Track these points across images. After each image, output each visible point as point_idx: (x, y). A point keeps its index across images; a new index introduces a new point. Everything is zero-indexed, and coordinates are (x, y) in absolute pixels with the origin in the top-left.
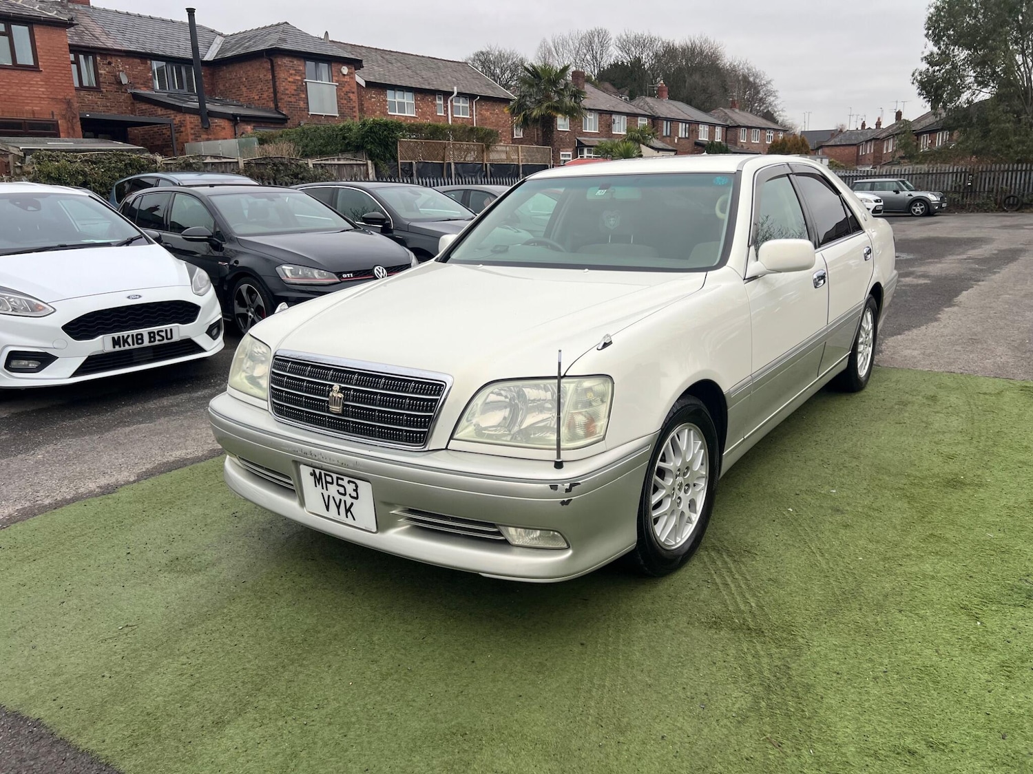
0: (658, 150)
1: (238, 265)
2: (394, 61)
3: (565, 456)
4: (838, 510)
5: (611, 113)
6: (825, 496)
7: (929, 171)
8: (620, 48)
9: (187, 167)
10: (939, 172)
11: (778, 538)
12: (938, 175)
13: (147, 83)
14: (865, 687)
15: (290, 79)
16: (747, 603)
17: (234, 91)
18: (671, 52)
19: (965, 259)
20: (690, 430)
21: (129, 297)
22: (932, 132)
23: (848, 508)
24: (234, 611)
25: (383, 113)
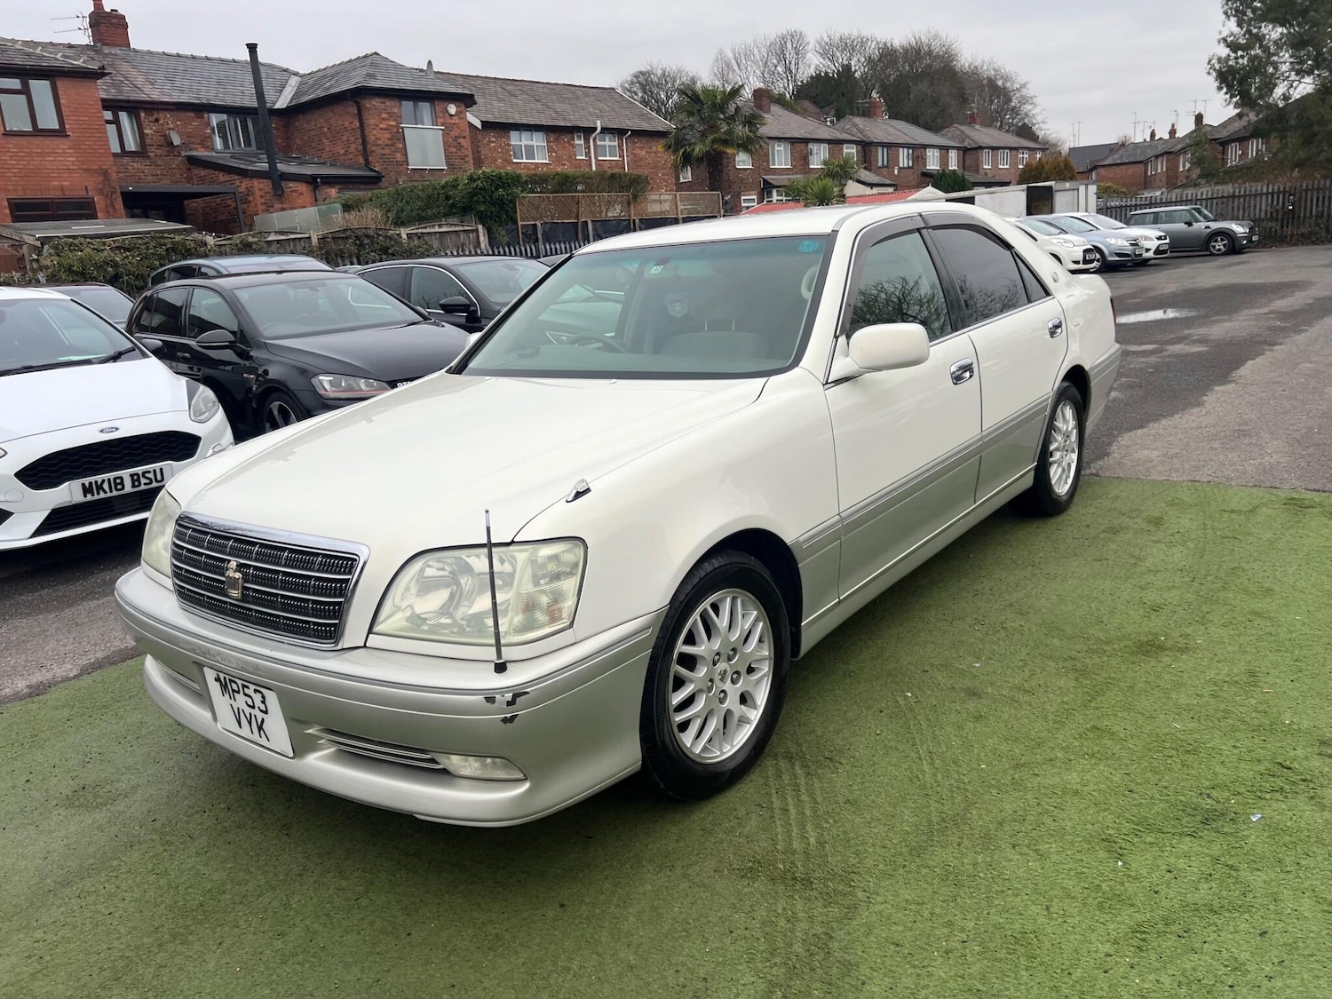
0: (872, 185)
1: (269, 377)
2: (518, 92)
4: (975, 694)
5: (806, 141)
6: (962, 673)
7: (1234, 192)
8: (821, 54)
9: (246, 249)
10: (1247, 193)
11: (878, 738)
12: (1247, 198)
13: (206, 142)
14: (929, 965)
15: (382, 126)
16: (804, 838)
17: (314, 145)
18: (888, 55)
19: (1266, 314)
20: (735, 598)
21: (102, 431)
22: (1242, 139)
23: (990, 690)
24: (126, 863)
25: (506, 161)
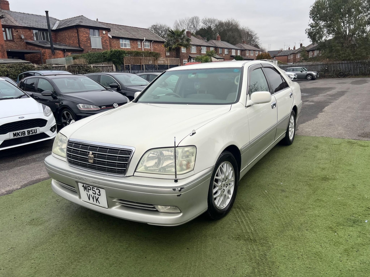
0: (218, 59)
1: (63, 104)
2: (122, 29)
3: (178, 177)
4: (283, 191)
5: (201, 46)
6: (278, 185)
7: (312, 64)
8: (203, 23)
9: (46, 68)
10: (316, 64)
11: (261, 202)
12: (316, 66)
13: (32, 38)
14: (294, 261)
15: (84, 36)
16: (250, 229)
17: (63, 40)
18: (221, 24)
19: (326, 95)
20: (227, 164)
21: (19, 118)
22: (313, 50)
23: (287, 190)
24: (54, 240)
25: (118, 47)
